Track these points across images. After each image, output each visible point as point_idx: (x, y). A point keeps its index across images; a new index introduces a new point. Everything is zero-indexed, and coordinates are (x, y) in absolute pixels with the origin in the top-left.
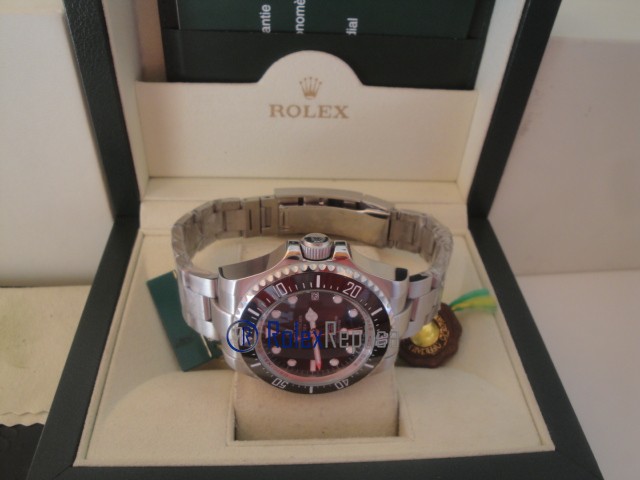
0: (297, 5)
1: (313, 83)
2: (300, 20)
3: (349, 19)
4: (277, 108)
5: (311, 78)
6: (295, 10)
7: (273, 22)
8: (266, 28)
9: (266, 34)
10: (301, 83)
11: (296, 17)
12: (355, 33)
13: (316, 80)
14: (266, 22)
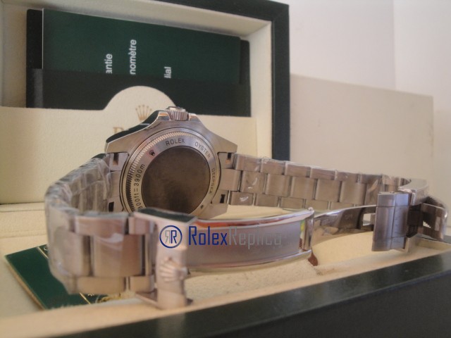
0: (130, 56)
1: (145, 110)
2: (133, 66)
3: (166, 68)
4: (119, 130)
5: (144, 106)
6: (129, 60)
7: (113, 67)
9: (109, 74)
10: (136, 109)
11: (129, 64)
12: (170, 77)
13: (148, 107)
14: (109, 67)
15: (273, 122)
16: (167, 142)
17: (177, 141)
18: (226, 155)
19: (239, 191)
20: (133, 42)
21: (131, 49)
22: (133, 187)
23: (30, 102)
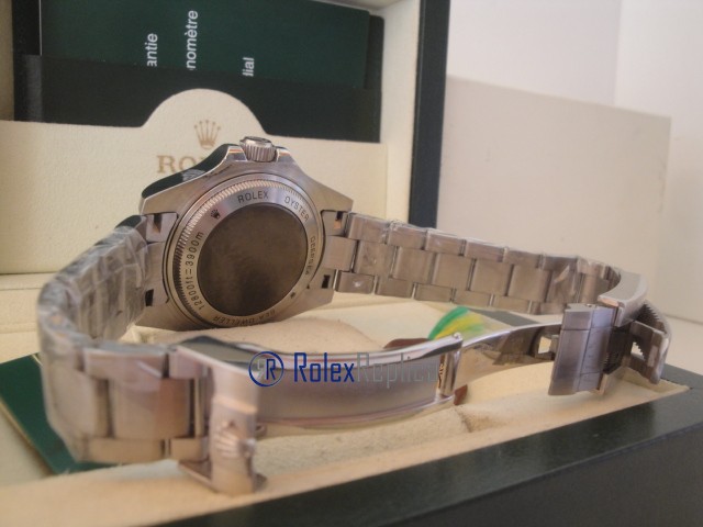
0: (187, 37)
1: (210, 129)
2: (191, 56)
3: (245, 59)
4: (167, 161)
5: (207, 122)
6: (186, 44)
7: (160, 55)
8: (152, 62)
9: (151, 68)
10: (196, 127)
11: (186, 51)
12: (251, 75)
13: (214, 123)
14: (152, 55)
15: (414, 154)
16: (240, 197)
17: (256, 195)
18: (335, 215)
19: (353, 271)
20: (193, 15)
21: (189, 27)
22: (183, 267)
23: (21, 113)
